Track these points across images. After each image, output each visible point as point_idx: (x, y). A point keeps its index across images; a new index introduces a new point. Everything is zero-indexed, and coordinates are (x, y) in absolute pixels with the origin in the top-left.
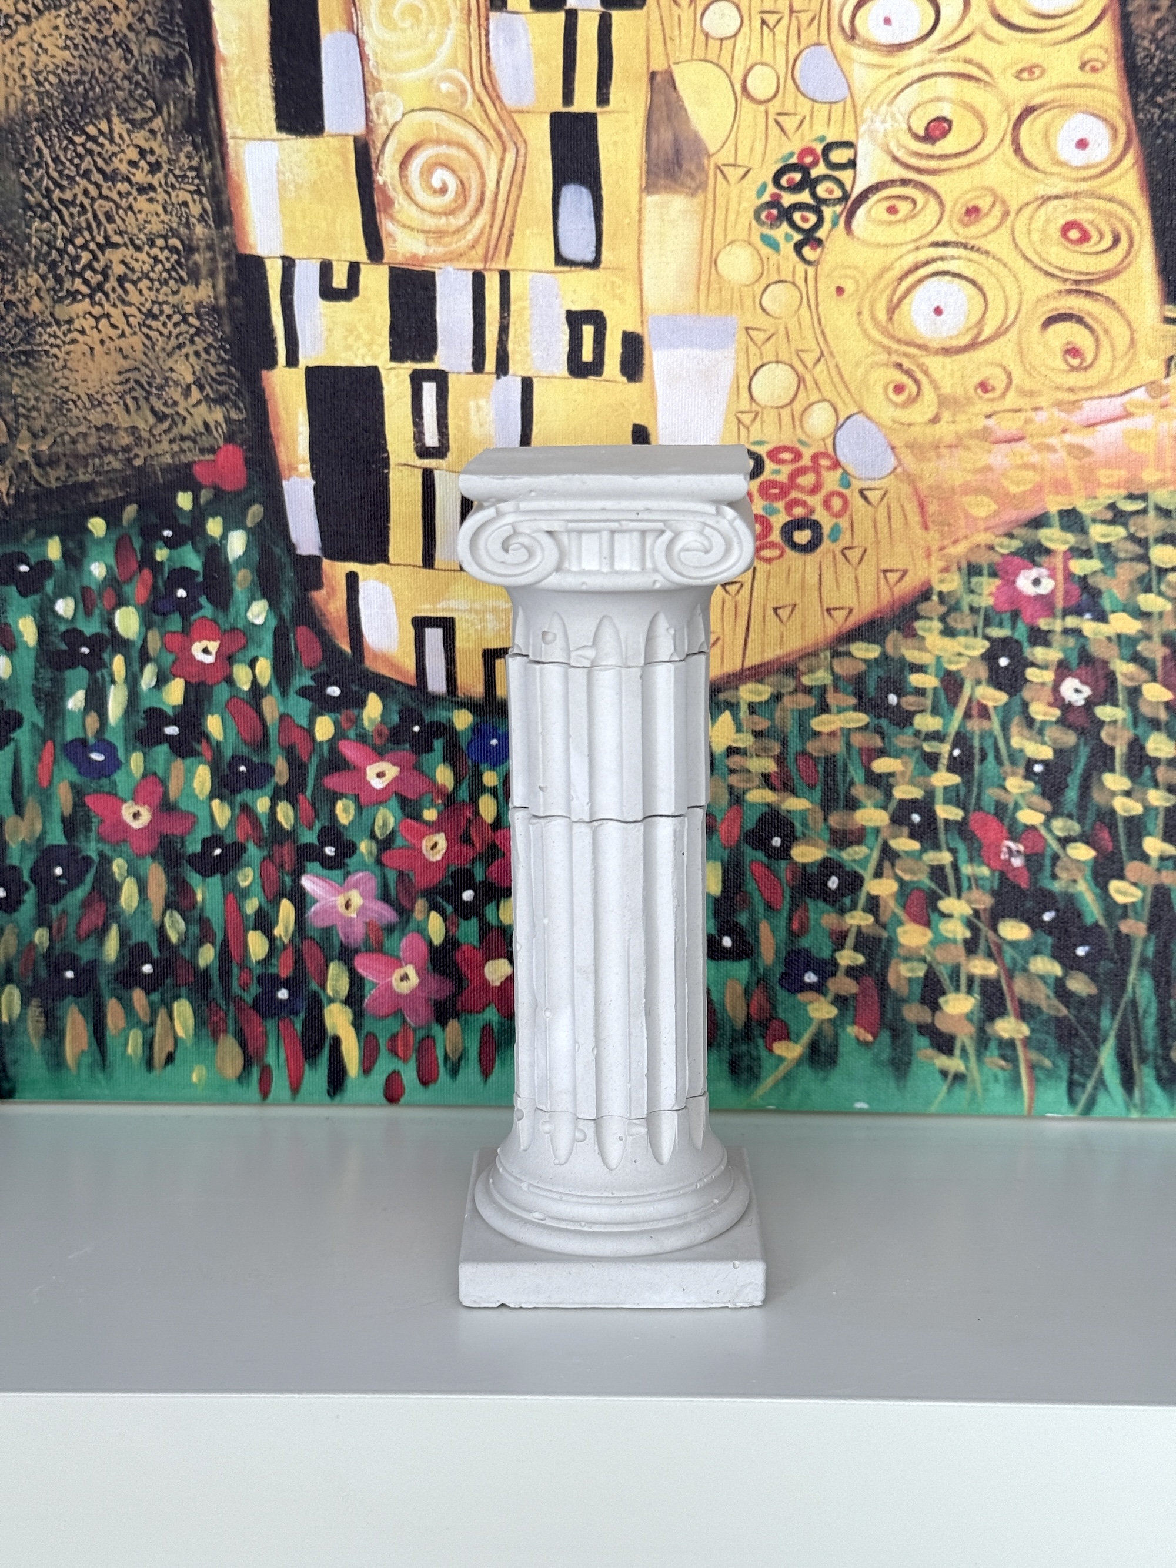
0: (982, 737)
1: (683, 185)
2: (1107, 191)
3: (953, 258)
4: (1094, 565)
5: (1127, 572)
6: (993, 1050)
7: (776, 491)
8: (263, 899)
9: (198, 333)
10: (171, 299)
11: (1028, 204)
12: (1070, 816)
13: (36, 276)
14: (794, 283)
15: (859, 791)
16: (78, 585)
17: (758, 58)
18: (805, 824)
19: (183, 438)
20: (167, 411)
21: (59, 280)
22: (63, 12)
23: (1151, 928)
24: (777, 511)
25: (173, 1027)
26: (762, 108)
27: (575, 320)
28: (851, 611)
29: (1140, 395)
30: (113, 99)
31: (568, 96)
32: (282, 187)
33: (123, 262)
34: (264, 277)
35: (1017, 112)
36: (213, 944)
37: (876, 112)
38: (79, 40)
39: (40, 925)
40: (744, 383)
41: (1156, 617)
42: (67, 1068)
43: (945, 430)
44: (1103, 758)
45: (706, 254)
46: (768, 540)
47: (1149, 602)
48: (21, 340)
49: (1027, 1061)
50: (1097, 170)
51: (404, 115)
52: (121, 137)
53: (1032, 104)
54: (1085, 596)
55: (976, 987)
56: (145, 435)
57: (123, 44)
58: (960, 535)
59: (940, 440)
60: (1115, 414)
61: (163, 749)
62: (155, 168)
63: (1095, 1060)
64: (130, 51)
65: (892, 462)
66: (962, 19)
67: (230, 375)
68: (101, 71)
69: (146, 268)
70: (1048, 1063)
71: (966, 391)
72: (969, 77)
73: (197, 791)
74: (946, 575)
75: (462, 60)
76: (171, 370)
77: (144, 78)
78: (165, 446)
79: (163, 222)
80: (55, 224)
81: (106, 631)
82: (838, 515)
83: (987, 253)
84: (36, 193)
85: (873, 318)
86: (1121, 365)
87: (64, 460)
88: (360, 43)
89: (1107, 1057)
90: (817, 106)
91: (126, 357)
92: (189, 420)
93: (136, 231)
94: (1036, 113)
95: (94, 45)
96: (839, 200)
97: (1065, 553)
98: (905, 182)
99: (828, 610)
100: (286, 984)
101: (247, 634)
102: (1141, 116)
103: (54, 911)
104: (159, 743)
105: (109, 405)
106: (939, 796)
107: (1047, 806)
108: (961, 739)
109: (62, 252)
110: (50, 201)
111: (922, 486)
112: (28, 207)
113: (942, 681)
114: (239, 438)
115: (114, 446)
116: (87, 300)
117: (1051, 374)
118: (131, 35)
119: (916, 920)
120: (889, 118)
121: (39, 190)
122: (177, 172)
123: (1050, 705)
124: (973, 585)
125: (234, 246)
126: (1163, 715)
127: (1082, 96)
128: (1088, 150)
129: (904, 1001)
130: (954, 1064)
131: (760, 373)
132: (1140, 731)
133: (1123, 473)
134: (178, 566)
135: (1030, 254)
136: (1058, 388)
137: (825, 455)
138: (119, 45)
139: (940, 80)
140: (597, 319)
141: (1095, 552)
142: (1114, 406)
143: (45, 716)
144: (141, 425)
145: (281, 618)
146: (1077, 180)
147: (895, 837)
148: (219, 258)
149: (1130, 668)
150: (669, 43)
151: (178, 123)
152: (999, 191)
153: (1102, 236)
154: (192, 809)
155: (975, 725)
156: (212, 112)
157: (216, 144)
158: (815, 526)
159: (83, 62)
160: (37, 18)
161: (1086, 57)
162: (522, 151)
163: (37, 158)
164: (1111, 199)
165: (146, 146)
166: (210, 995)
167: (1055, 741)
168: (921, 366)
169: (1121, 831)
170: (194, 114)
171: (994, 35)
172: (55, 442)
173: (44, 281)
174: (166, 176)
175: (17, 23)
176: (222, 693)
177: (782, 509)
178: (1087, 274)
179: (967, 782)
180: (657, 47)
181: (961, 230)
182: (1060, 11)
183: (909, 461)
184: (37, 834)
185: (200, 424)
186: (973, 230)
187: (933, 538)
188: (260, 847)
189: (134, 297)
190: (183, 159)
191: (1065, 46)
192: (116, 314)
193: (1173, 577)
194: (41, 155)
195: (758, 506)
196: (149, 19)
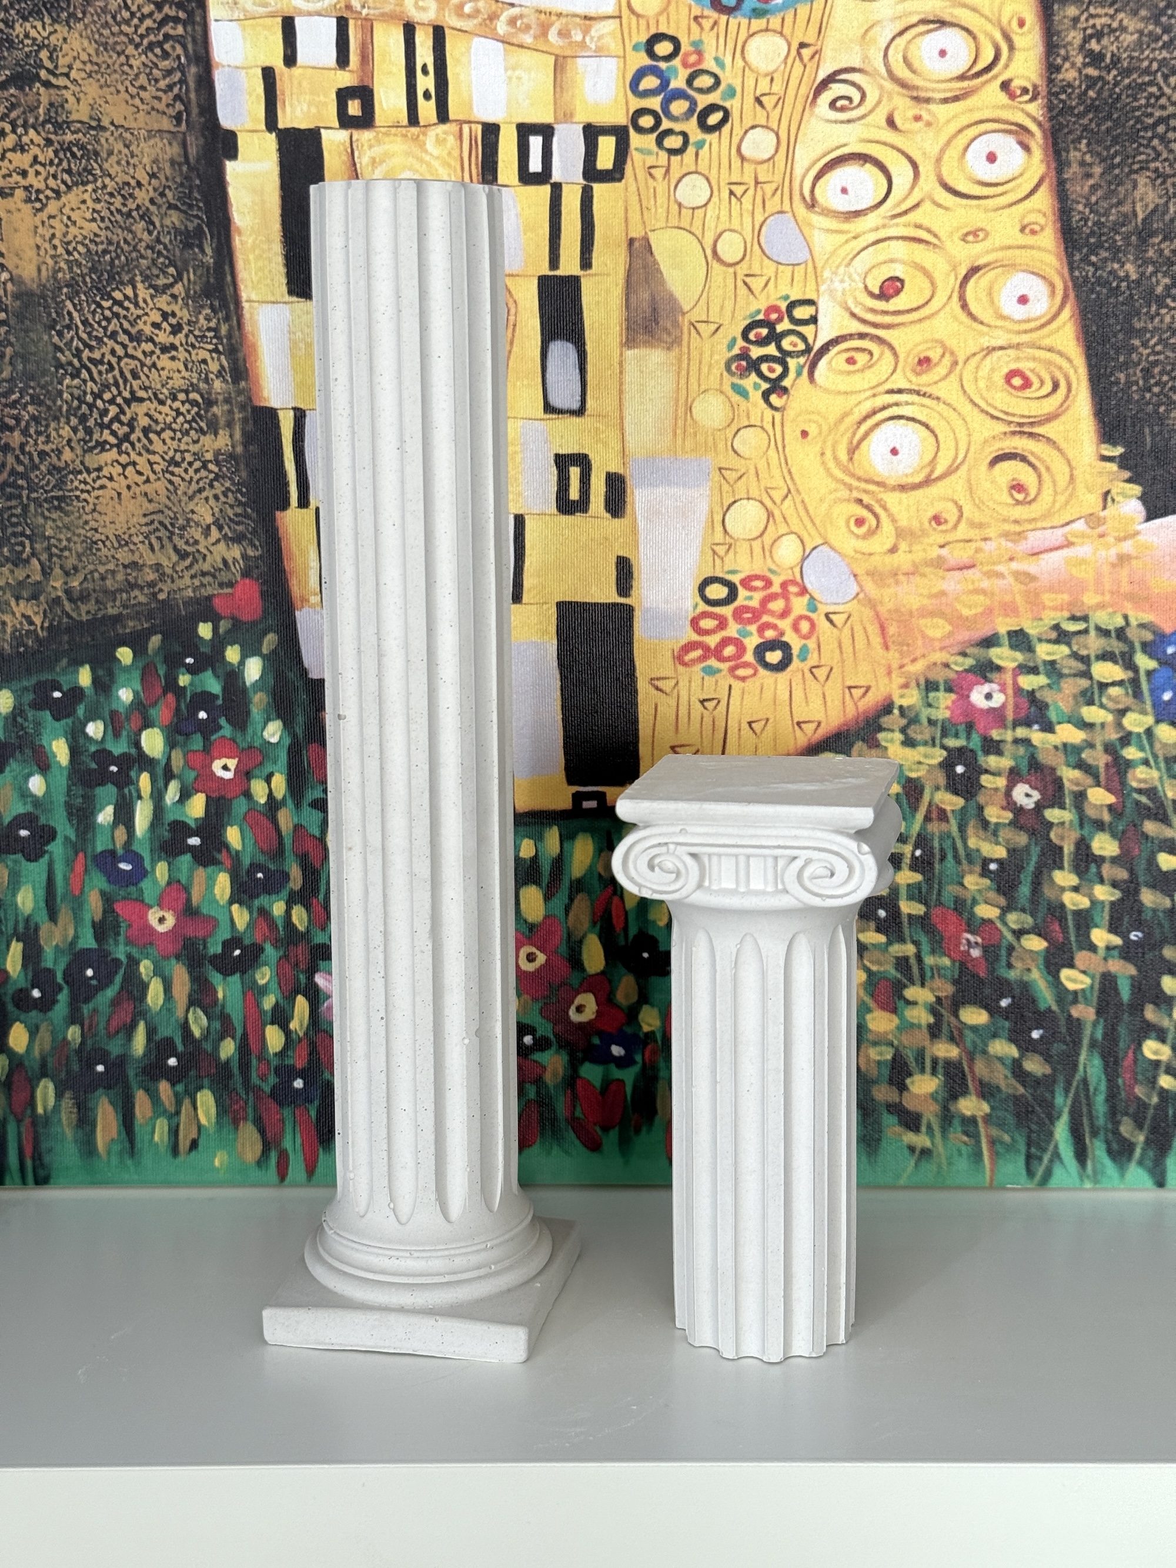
0: (941, 838)
1: (660, 340)
2: (1047, 342)
3: (907, 403)
4: (1042, 680)
5: (1071, 686)
6: (957, 1128)
7: (749, 615)
8: (279, 996)
9: (216, 479)
10: (192, 448)
11: (974, 354)
12: (1023, 910)
13: (67, 428)
14: (762, 427)
16: (107, 709)
17: (727, 226)
19: (204, 574)
20: (189, 549)
21: (89, 431)
22: (90, 187)
23: (1099, 1013)
24: (751, 634)
25: (197, 1115)
26: (731, 270)
27: (563, 462)
28: (819, 724)
29: (1080, 526)
30: (136, 267)
31: (554, 262)
32: (294, 345)
33: (147, 414)
34: (277, 427)
35: (963, 271)
36: (233, 1038)
37: (835, 273)
38: (105, 213)
39: (73, 1023)
40: (718, 518)
41: (1098, 728)
42: (98, 1155)
43: (903, 559)
44: (1052, 856)
45: (682, 401)
46: (743, 660)
47: (1092, 713)
48: (54, 487)
49: (987, 1136)
50: (1038, 323)
52: (145, 301)
53: (976, 264)
54: (1033, 709)
55: (940, 1070)
56: (169, 571)
57: (146, 216)
58: (918, 653)
59: (898, 568)
60: (1057, 544)
61: (186, 859)
62: (176, 329)
63: (1051, 1134)
64: (153, 223)
65: (855, 589)
66: (913, 188)
67: (246, 516)
68: (125, 240)
69: (169, 419)
70: (1007, 1138)
71: (921, 523)
72: (919, 241)
73: (218, 897)
74: (906, 691)
76: (193, 512)
77: (165, 247)
78: (187, 581)
79: (184, 378)
80: (85, 381)
81: (133, 751)
82: (806, 637)
83: (938, 399)
84: (67, 353)
85: (835, 458)
86: (1062, 499)
87: (94, 595)
89: (1061, 1131)
90: (781, 268)
91: (150, 501)
92: (208, 558)
93: (159, 386)
94: (981, 272)
95: (119, 217)
96: (802, 353)
97: (1014, 670)
98: (862, 336)
99: (799, 724)
100: (302, 1074)
101: (265, 750)
102: (1077, 273)
103: (86, 1009)
104: (182, 853)
105: (135, 544)
106: (903, 892)
107: (1002, 901)
108: (922, 841)
109: (91, 406)
110: (80, 360)
111: (882, 610)
112: (59, 365)
113: (904, 787)
114: (255, 573)
115: (140, 582)
116: (115, 450)
117: (998, 508)
118: (153, 208)
119: (883, 1008)
120: (847, 279)
121: (70, 350)
122: (197, 333)
123: (1003, 808)
124: (930, 700)
125: (250, 399)
126: (1106, 817)
127: (1022, 257)
128: (1028, 306)
129: (874, 1082)
130: (921, 1140)
131: (732, 508)
132: (1086, 832)
133: (1066, 597)
134: (199, 690)
135: (977, 399)
136: (1005, 520)
137: (793, 582)
138: (142, 217)
139: (893, 243)
140: (583, 461)
141: (1041, 669)
142: (1056, 536)
143: (77, 830)
144: (165, 563)
145: (294, 736)
146: (1019, 333)
147: (863, 931)
148: (236, 410)
149: (1075, 774)
150: (645, 212)
151: (198, 288)
152: (948, 343)
153: (1042, 383)
154: (213, 913)
155: (934, 828)
156: (229, 278)
157: (232, 307)
158: (786, 647)
159: (109, 234)
160: (67, 193)
161: (1026, 221)
162: (513, 311)
163: (67, 321)
164: (1050, 350)
165: (168, 309)
166: (231, 1085)
167: (1008, 841)
168: (879, 501)
169: (1070, 923)
170: (212, 280)
171: (941, 202)
172: (85, 578)
173: (75, 433)
174: (187, 336)
175: (47, 198)
176: (240, 806)
177: (755, 632)
178: (1029, 417)
179: (929, 880)
180: (635, 216)
181: (914, 379)
182: (1002, 180)
183: (870, 587)
184: (70, 939)
185: (219, 560)
186: (925, 378)
187: (893, 657)
188: (276, 947)
189: (158, 446)
190: (202, 321)
191: (1006, 211)
192: (142, 462)
193: (1114, 691)
194: (71, 318)
195: (733, 630)
196: (169, 194)
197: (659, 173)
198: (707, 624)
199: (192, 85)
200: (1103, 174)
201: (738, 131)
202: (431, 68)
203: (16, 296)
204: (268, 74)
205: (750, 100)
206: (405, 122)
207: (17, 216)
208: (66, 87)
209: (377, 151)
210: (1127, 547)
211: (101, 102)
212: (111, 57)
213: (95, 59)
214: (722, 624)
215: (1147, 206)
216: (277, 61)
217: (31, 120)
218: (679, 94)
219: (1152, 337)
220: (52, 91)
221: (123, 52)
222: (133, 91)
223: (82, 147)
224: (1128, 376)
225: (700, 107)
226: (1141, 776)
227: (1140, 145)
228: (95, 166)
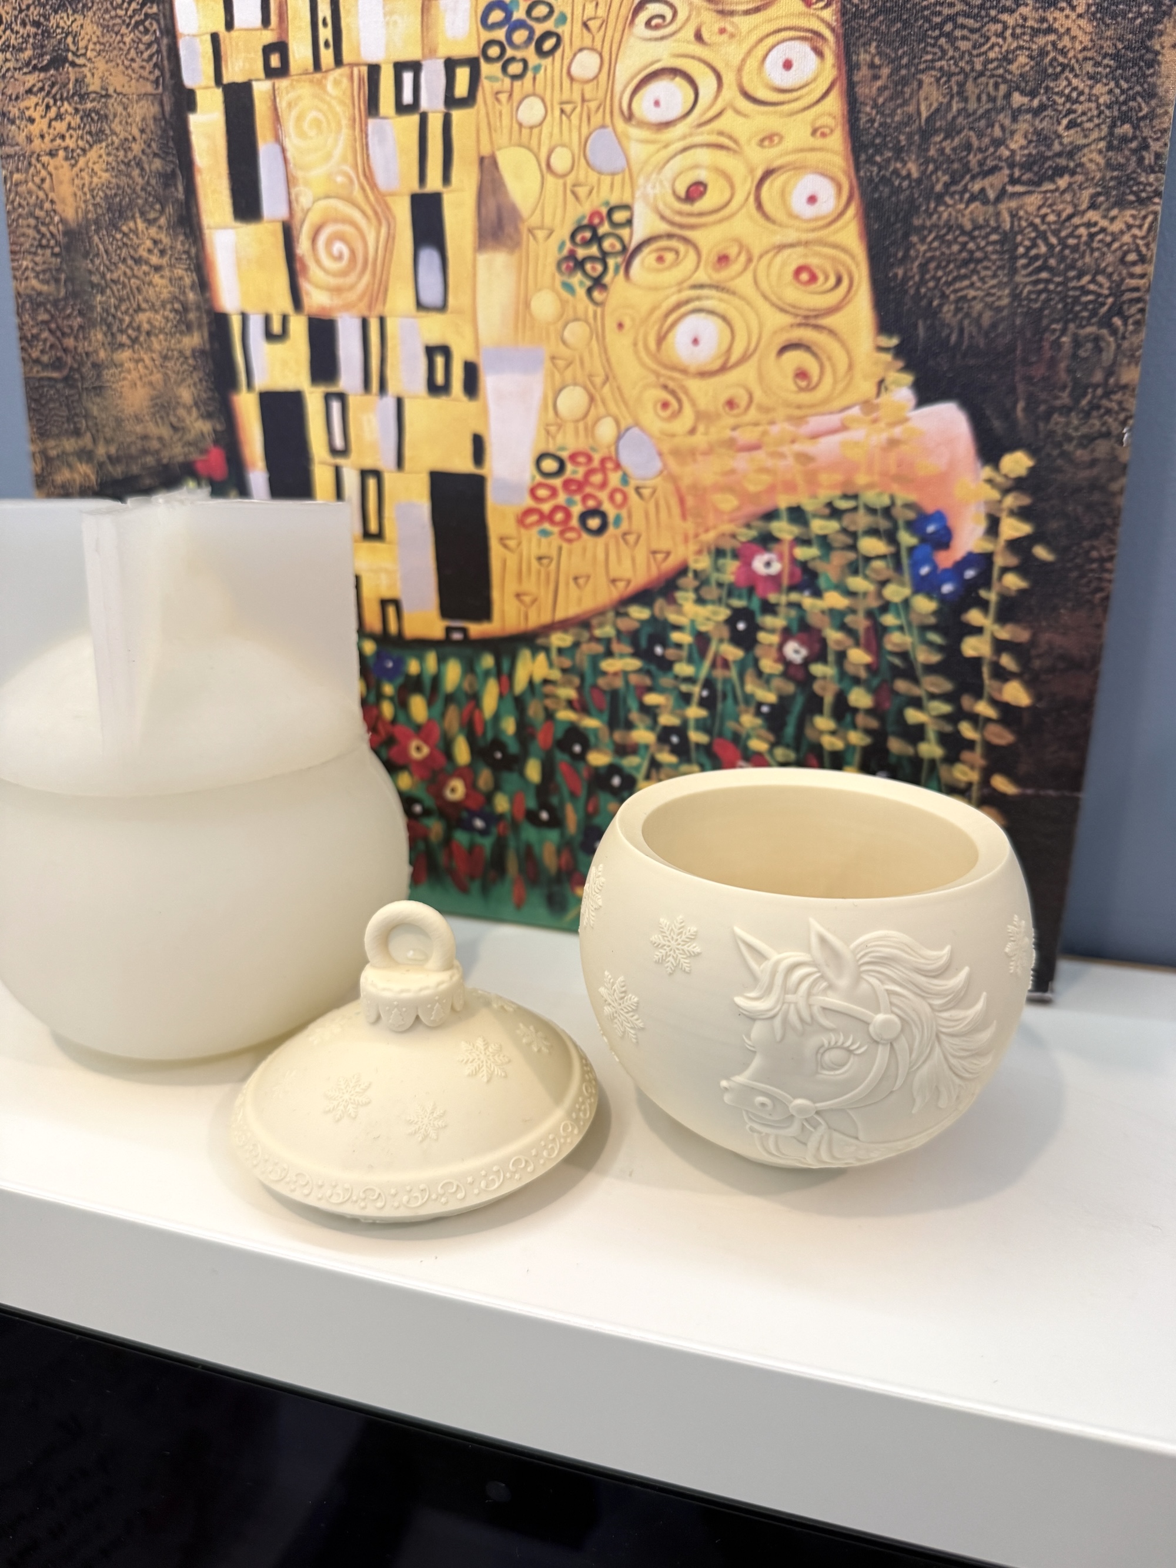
0: (724, 682)
1: (504, 244)
2: (833, 239)
4: (814, 552)
5: (839, 558)
7: (573, 487)
10: (178, 346)
11: (767, 252)
12: (788, 746)
13: (101, 334)
14: (586, 321)
15: (635, 716)
17: (559, 141)
18: (596, 736)
19: (189, 444)
20: (180, 425)
21: (113, 335)
22: (104, 144)
24: (576, 503)
26: (561, 181)
27: (431, 352)
28: (629, 582)
29: (856, 411)
30: (136, 205)
31: (422, 181)
32: (238, 263)
33: (149, 322)
34: (230, 327)
35: (759, 173)
37: (648, 180)
38: (114, 164)
40: (550, 401)
41: (861, 597)
43: (700, 440)
44: (815, 705)
45: (522, 299)
46: (570, 525)
48: (96, 378)
50: (825, 222)
51: (314, 202)
52: (143, 232)
53: (771, 168)
54: (806, 577)
56: (168, 441)
57: (139, 164)
58: (711, 524)
59: (696, 448)
60: (834, 427)
62: (162, 252)
64: (142, 169)
65: (658, 465)
66: (716, 97)
67: (213, 398)
68: (128, 186)
69: (162, 325)
71: (717, 408)
72: (720, 147)
74: (699, 557)
75: (350, 158)
76: (180, 397)
77: (153, 188)
78: (180, 449)
79: (170, 292)
80: (109, 297)
82: (619, 507)
83: (733, 293)
84: (97, 276)
85: (646, 347)
86: (840, 386)
87: (124, 459)
88: (283, 150)
90: (603, 177)
91: (154, 389)
92: (193, 432)
93: (155, 299)
94: (774, 176)
95: (122, 167)
96: (620, 253)
97: (790, 541)
98: (670, 236)
99: (614, 581)
105: (147, 421)
106: (692, 724)
107: (771, 737)
108: (709, 683)
109: (114, 316)
110: (105, 281)
111: (682, 485)
112: (93, 285)
113: (695, 638)
114: (221, 443)
115: (151, 450)
116: (130, 351)
117: (784, 394)
120: (658, 185)
121: (99, 272)
122: (176, 255)
123: (776, 661)
124: (719, 565)
125: (211, 306)
126: (863, 674)
127: (812, 158)
128: (817, 205)
131: (562, 393)
132: (844, 686)
133: (838, 477)
135: (768, 292)
136: (788, 405)
137: (610, 459)
138: (137, 165)
139: (697, 150)
140: (447, 351)
141: (815, 541)
142: (832, 421)
144: (166, 435)
146: (808, 231)
147: (660, 751)
148: (204, 316)
149: (839, 635)
150: (493, 131)
151: (176, 219)
152: (743, 241)
153: (827, 278)
155: (719, 673)
156: (194, 210)
157: (198, 233)
158: (603, 516)
159: (118, 180)
160: (90, 150)
161: (818, 124)
162: (392, 225)
163: (96, 251)
165: (157, 237)
167: (778, 689)
168: (682, 387)
169: (826, 760)
171: (742, 110)
172: (119, 447)
173: (106, 337)
174: (170, 259)
175: (79, 155)
177: (579, 501)
178: (814, 310)
179: (713, 716)
180: (485, 138)
181: (713, 275)
182: (797, 86)
183: (673, 465)
185: (199, 433)
186: (723, 274)
187: (689, 526)
189: (156, 346)
190: (179, 246)
191: (800, 116)
192: (146, 358)
193: (878, 564)
194: (98, 249)
195: (562, 498)
196: (154, 145)
197: (503, 97)
198: (542, 493)
199: (165, 54)
200: (890, 76)
201: (568, 54)
202: (329, 21)
203: (67, 233)
204: (215, 38)
205: (578, 26)
206: (311, 67)
207: (61, 171)
208: (84, 65)
209: (292, 95)
210: (897, 431)
211: (107, 74)
212: (111, 37)
213: (101, 40)
214: (554, 492)
215: (931, 105)
216: (220, 27)
217: (65, 95)
218: (521, 24)
219: (930, 232)
220: (77, 69)
221: (119, 31)
222: (127, 63)
223: (97, 113)
224: (905, 273)
225: (538, 34)
226: (896, 640)
227: (927, 44)
228: (107, 127)
